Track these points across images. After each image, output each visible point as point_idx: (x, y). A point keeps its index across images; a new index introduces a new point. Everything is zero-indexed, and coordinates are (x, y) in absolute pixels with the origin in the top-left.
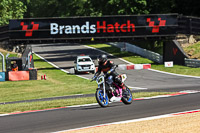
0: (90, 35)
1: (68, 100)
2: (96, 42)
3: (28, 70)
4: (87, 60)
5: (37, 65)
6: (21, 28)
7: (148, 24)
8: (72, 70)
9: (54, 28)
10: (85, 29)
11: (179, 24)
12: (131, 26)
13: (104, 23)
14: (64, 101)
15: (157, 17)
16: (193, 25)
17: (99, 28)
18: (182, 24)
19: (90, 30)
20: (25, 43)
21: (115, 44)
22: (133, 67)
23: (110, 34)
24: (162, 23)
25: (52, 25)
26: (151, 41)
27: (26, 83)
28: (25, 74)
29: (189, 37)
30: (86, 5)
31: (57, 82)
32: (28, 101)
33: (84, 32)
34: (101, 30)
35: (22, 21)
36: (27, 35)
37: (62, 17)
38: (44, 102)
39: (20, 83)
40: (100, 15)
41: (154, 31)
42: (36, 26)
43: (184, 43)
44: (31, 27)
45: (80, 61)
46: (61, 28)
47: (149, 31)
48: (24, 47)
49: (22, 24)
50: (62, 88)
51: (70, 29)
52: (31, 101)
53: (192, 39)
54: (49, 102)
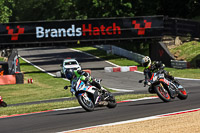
0: (76, 38)
1: (55, 104)
2: (82, 45)
3: (14, 74)
4: (73, 63)
5: (23, 69)
6: (7, 32)
7: (133, 26)
8: (59, 74)
9: (40, 32)
10: (71, 32)
11: (165, 25)
12: (116, 28)
13: (90, 26)
14: (51, 104)
15: (143, 19)
16: (178, 26)
17: (85, 31)
18: (168, 25)
19: (76, 33)
20: (11, 47)
21: (101, 47)
22: (119, 70)
23: (96, 37)
24: (148, 25)
25: (38, 28)
26: (137, 43)
27: (12, 87)
28: (11, 78)
29: (175, 38)
30: (71, 9)
31: (44, 86)
32: (14, 105)
33: (69, 35)
34: (87, 33)
35: (7, 24)
36: (13, 39)
37: (48, 20)
38: (31, 106)
39: (7, 87)
40: (86, 18)
41: (140, 33)
42: (21, 30)
43: (170, 44)
44: (16, 31)
45: (67, 64)
46: (47, 31)
47: (135, 34)
48: (10, 51)
49: (8, 28)
50: (49, 91)
51: (55, 33)
52: (18, 105)
53: (178, 41)
54: (35, 105)
